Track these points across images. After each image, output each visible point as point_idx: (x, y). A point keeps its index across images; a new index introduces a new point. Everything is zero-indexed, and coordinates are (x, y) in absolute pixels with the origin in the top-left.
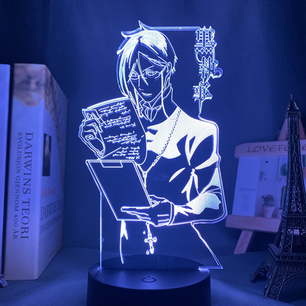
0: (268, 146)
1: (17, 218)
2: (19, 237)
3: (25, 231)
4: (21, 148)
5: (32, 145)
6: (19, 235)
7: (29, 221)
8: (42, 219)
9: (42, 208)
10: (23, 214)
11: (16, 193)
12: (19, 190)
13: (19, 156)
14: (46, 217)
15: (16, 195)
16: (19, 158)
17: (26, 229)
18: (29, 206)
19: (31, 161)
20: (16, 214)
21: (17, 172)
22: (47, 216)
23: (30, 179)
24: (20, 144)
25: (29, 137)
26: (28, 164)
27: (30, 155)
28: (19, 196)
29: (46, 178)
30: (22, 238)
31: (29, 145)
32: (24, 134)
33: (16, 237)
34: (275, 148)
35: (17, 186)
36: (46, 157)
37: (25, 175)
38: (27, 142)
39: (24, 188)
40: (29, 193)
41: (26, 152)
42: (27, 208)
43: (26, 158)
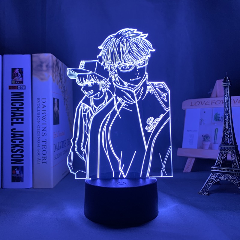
0: (204, 101)
1: (39, 151)
2: (41, 163)
4: (39, 108)
5: (46, 106)
6: (41, 161)
7: (46, 153)
10: (42, 149)
12: (39, 134)
15: (38, 137)
16: (39, 114)
17: (45, 158)
18: (46, 143)
19: (46, 116)
20: (38, 149)
22: (58, 150)
23: (46, 127)
24: (38, 105)
25: (44, 101)
26: (44, 117)
27: (45, 112)
30: (43, 163)
31: (44, 106)
32: (41, 99)
33: (39, 163)
34: (209, 103)
35: (38, 132)
36: (55, 113)
37: (43, 125)
38: (43, 104)
39: (42, 133)
40: (46, 136)
41: (43, 110)
42: (45, 145)
43: (43, 114)
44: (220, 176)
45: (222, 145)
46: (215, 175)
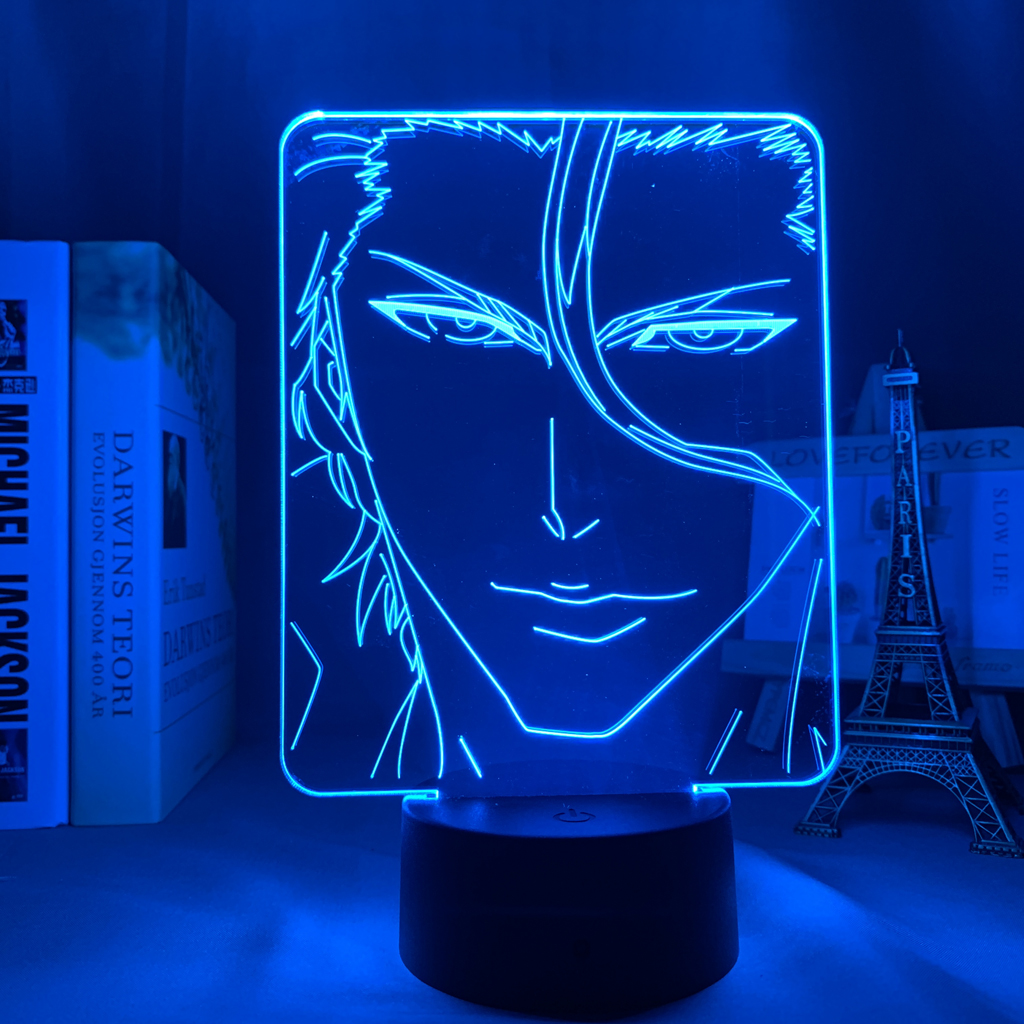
1: (100, 661)
2: (108, 712)
3: (123, 696)
4: (102, 474)
5: (131, 464)
6: (107, 705)
7: (132, 669)
8: (166, 664)
9: (166, 633)
10: (114, 651)
11: (95, 594)
12: (101, 588)
13: (101, 496)
14: (179, 659)
15: (94, 602)
16: (99, 501)
17: (124, 691)
18: (130, 629)
19: (130, 508)
20: (97, 653)
21: (96, 539)
22: (182, 657)
23: (129, 555)
24: (99, 463)
25: (123, 443)
27: (127, 492)
28: (101, 603)
29: (171, 552)
30: (117, 716)
31: (124, 466)
32: (109, 437)
33: (100, 712)
34: (844, 455)
35: (96, 578)
36: (170, 495)
37: (117, 547)
38: (117, 457)
39: (115, 583)
40: (130, 595)
41: (117, 483)
42: (127, 635)
43: (117, 501)
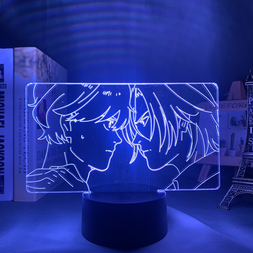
0: (220, 104)
1: (20, 159)
4: (21, 109)
8: (38, 160)
9: (38, 152)
10: (24, 156)
11: (19, 141)
16: (20, 116)
19: (28, 118)
20: (20, 156)
21: (19, 127)
24: (20, 106)
32: (23, 99)
33: (21, 172)
34: (225, 106)
35: (19, 137)
37: (25, 129)
38: (25, 104)
39: (24, 138)
41: (25, 112)
44: (243, 188)
45: (245, 153)
46: (236, 187)
